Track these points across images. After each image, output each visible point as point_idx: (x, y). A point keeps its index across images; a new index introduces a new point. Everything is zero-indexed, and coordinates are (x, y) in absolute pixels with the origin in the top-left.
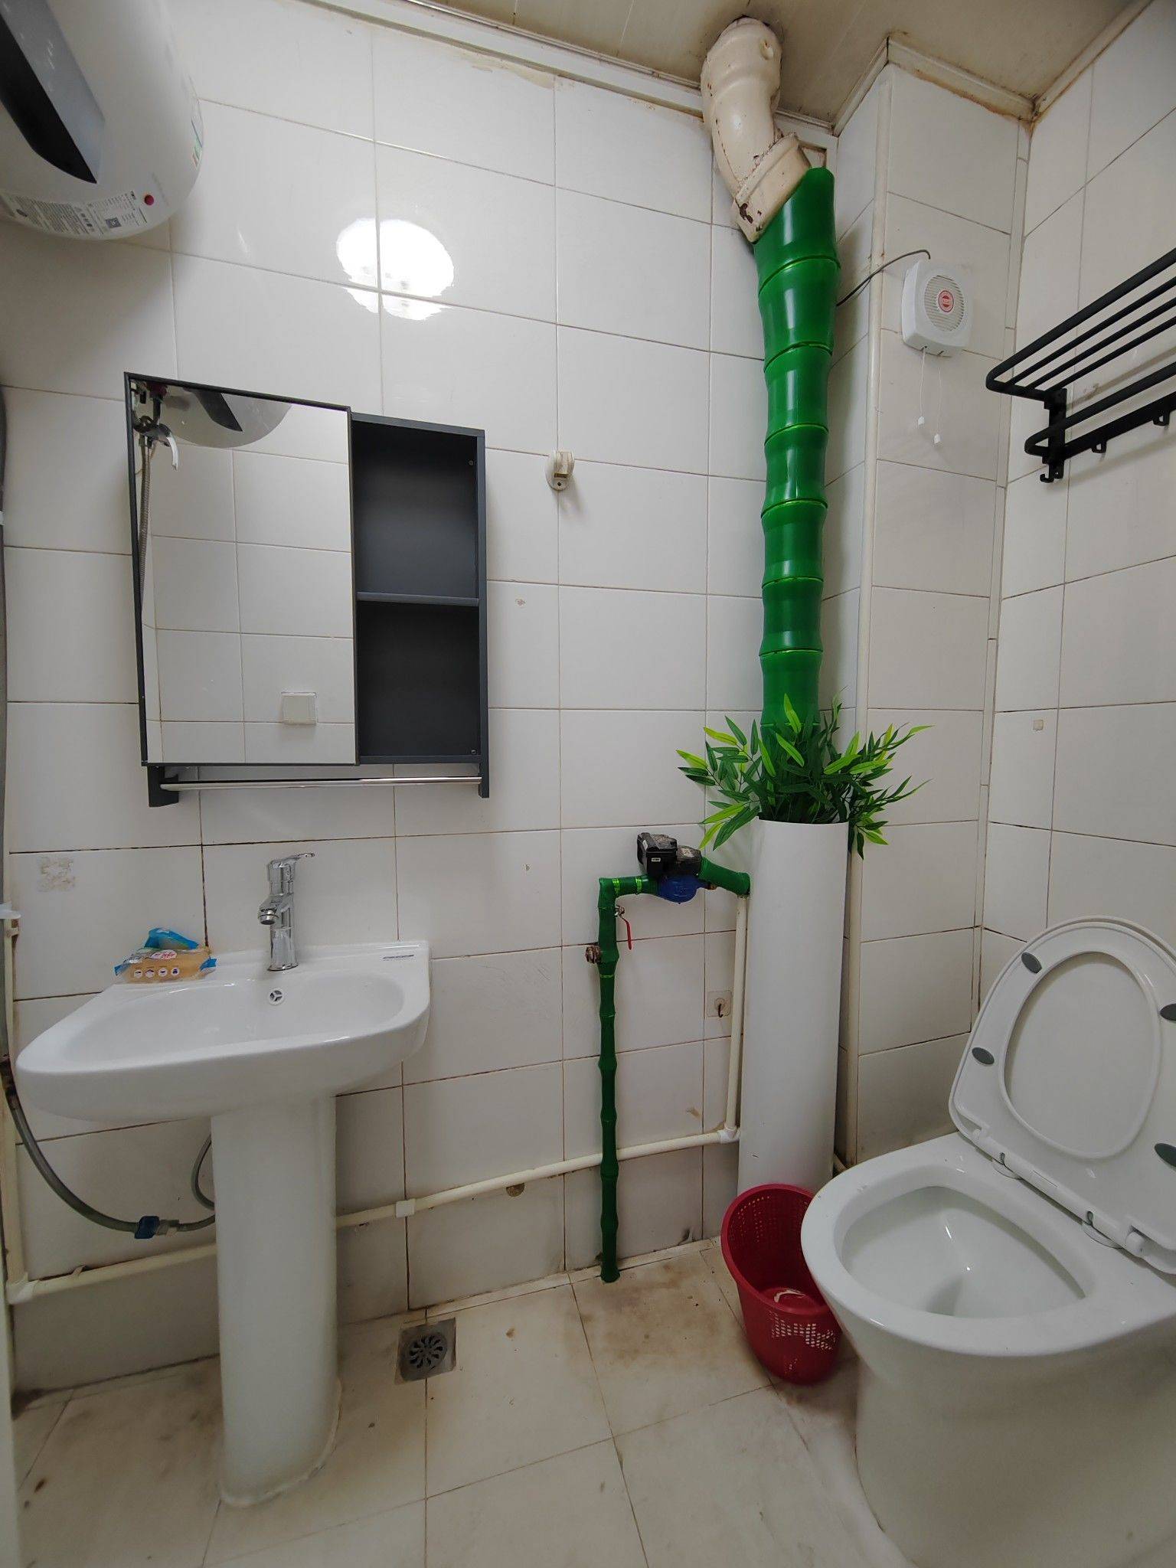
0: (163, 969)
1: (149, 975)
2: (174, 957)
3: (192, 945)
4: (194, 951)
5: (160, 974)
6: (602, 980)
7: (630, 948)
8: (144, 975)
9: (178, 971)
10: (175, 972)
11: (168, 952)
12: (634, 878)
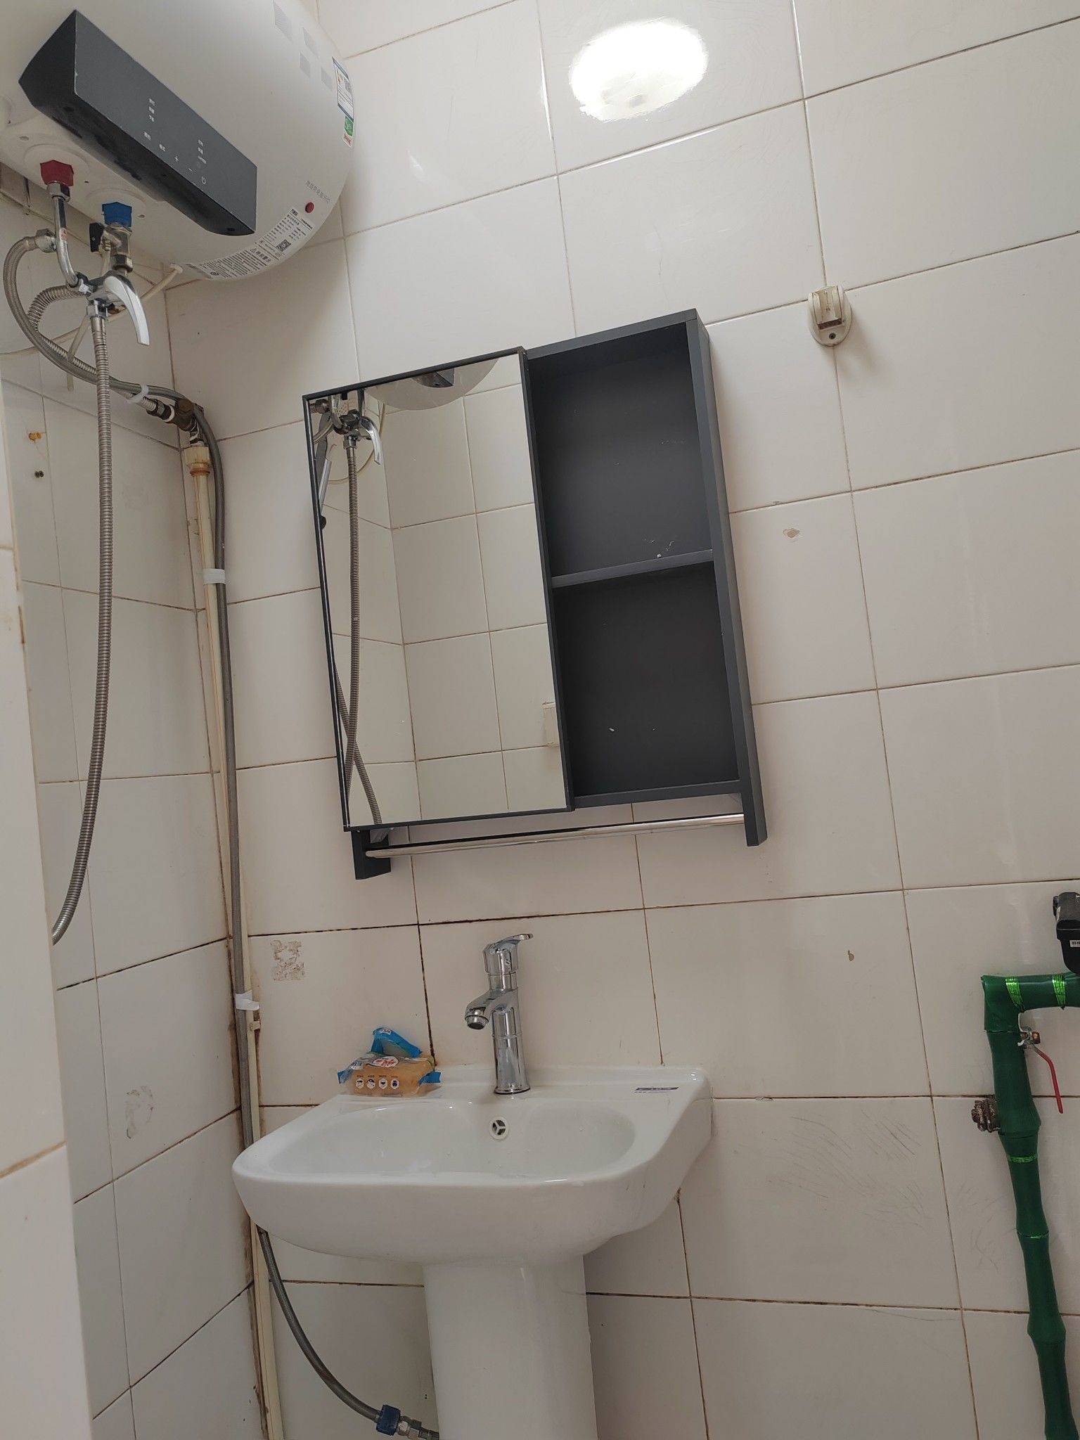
0: (383, 1080)
1: (371, 1086)
2: (394, 1065)
3: (413, 1052)
4: (416, 1060)
5: (380, 1085)
6: (1013, 1167)
7: (1061, 1111)
8: (365, 1085)
9: (398, 1083)
10: (395, 1084)
11: (390, 1058)
12: (1050, 977)
